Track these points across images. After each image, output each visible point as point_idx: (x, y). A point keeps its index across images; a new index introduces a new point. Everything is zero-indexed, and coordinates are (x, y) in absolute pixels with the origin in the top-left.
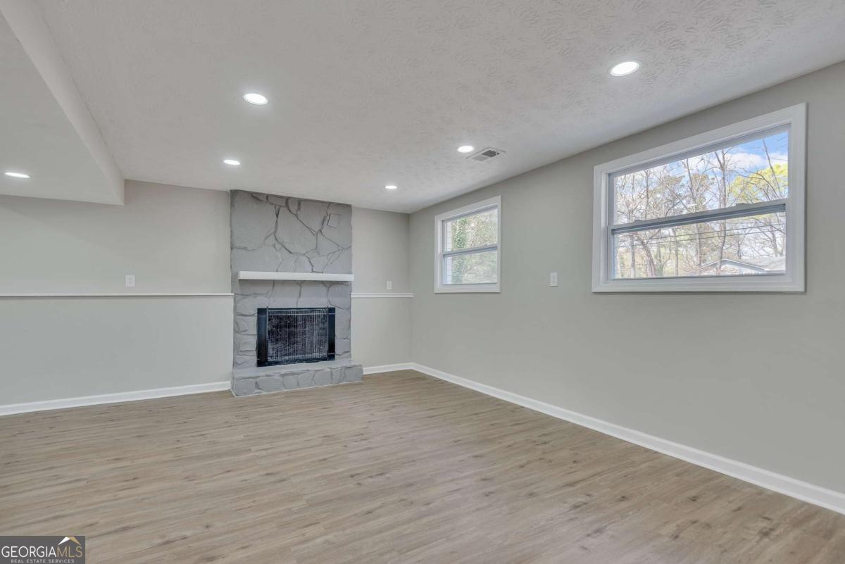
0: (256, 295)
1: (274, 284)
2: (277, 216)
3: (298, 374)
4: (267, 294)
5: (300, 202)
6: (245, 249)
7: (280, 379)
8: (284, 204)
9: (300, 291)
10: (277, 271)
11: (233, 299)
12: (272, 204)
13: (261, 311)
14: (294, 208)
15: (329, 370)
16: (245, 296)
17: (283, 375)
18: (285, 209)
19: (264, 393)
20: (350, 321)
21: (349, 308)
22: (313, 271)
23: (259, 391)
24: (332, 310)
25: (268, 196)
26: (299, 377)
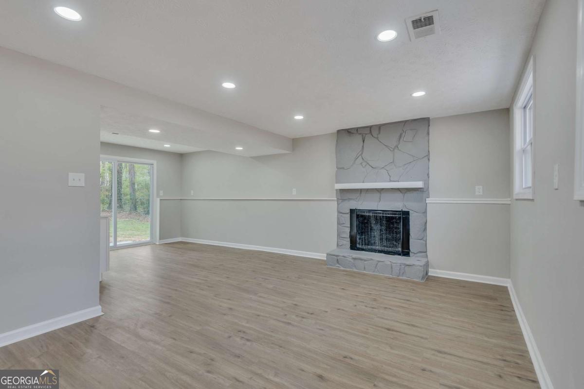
0: (350, 199)
1: (361, 192)
2: (364, 142)
3: (365, 260)
4: (356, 199)
5: (380, 127)
6: (343, 168)
7: (352, 261)
8: (369, 132)
9: (380, 197)
10: (363, 182)
11: (336, 202)
12: (360, 134)
13: (352, 211)
14: (375, 133)
15: (389, 263)
16: (343, 200)
17: (355, 259)
18: (370, 135)
19: (342, 268)
20: (426, 223)
21: (425, 212)
22: (391, 181)
23: (339, 266)
24: (407, 213)
25: (357, 129)
26: (365, 263)
